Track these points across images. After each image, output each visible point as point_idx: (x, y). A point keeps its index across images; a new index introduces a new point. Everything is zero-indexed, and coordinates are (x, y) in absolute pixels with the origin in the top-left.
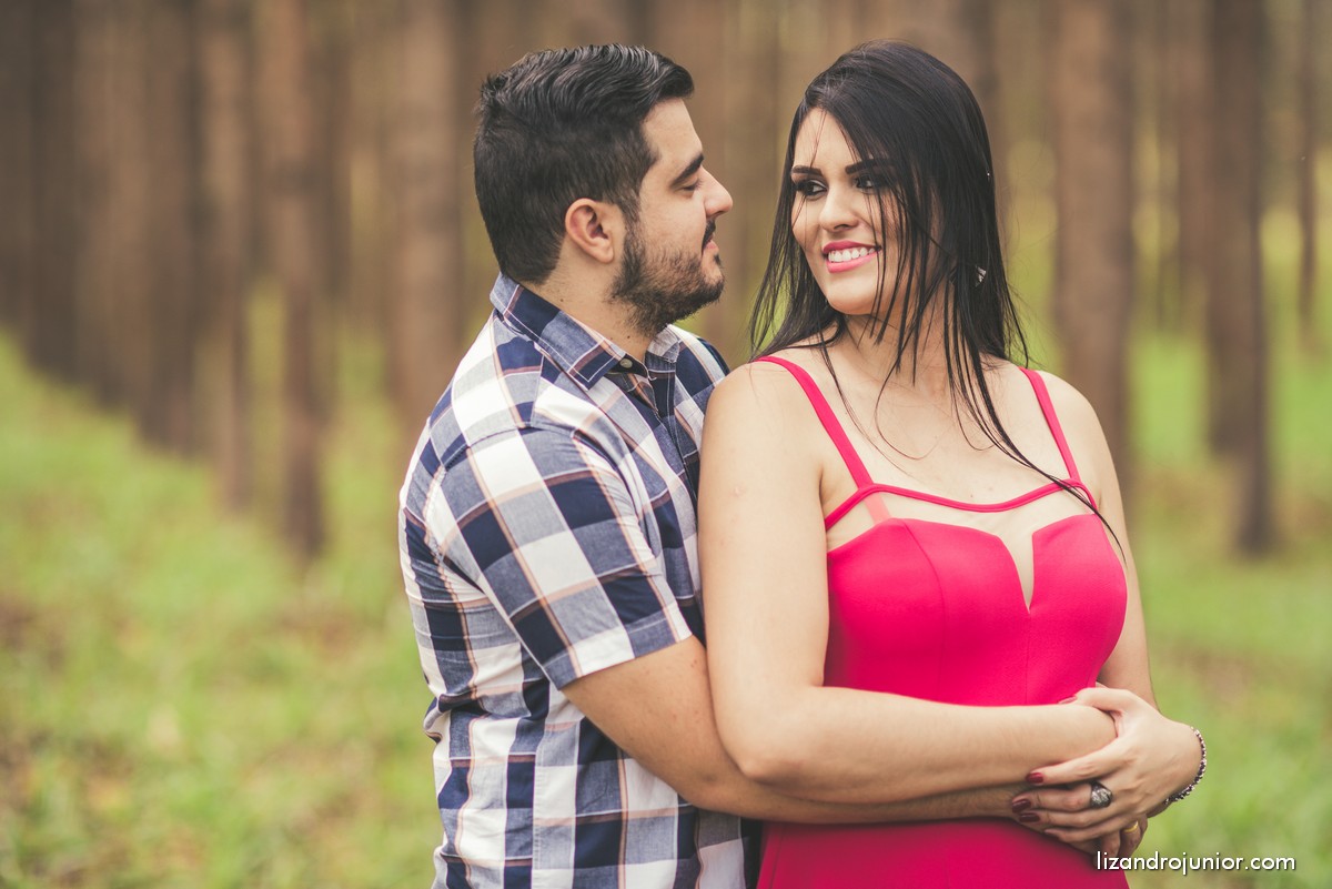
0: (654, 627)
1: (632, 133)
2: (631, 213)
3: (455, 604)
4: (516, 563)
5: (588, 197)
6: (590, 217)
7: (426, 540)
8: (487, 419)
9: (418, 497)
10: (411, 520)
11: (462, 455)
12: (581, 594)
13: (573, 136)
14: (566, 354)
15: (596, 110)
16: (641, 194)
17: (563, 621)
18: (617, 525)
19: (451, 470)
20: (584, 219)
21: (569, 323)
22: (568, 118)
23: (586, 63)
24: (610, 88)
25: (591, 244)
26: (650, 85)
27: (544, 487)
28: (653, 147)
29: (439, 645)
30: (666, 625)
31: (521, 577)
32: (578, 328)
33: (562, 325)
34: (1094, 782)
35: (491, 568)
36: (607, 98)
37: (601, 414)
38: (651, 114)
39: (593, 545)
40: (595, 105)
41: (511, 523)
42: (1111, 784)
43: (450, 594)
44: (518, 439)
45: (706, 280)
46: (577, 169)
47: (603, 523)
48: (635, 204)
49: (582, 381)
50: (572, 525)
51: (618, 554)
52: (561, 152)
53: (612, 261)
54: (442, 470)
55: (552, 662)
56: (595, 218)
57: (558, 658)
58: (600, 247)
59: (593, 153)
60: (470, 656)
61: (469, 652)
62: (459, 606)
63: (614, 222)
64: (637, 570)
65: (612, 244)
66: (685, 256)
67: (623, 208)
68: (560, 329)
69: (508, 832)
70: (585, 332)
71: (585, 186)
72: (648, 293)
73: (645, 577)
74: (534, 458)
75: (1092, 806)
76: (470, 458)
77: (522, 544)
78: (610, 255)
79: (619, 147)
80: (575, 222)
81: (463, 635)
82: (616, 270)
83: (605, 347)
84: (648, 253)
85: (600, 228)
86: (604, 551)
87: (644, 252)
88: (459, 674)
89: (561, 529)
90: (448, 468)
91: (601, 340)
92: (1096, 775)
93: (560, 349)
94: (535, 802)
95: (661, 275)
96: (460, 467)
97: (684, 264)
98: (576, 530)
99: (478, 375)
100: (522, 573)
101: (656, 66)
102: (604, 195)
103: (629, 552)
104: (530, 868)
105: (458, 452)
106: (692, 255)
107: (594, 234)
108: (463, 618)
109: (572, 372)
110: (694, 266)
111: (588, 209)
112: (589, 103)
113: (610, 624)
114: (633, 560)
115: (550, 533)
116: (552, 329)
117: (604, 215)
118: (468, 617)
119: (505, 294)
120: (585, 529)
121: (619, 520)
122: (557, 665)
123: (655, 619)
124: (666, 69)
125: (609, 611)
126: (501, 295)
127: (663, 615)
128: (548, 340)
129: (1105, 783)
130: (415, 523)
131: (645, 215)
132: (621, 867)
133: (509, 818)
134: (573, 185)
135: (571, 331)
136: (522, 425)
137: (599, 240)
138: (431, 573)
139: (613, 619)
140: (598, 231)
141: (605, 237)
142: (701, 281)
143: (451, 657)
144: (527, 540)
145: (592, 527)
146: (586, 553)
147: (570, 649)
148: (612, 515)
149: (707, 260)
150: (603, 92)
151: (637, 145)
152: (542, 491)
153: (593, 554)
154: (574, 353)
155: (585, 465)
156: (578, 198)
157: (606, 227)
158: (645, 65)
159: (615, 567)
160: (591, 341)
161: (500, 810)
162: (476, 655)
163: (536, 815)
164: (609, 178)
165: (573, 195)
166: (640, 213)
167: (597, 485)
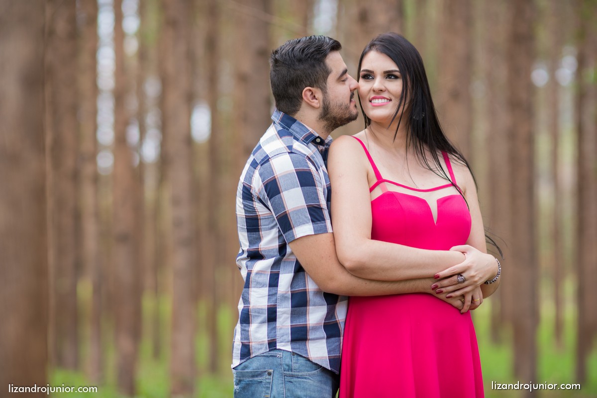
0: (322, 226)
1: (322, 63)
2: (324, 91)
3: (257, 215)
4: (281, 198)
5: (310, 86)
6: (311, 93)
7: (251, 191)
8: (277, 149)
9: (249, 177)
10: (246, 185)
11: (268, 161)
12: (300, 210)
13: (302, 67)
14: (299, 134)
15: (309, 57)
16: (327, 84)
17: (293, 219)
18: (316, 189)
19: (263, 166)
20: (309, 94)
21: (300, 124)
22: (300, 60)
23: (305, 43)
24: (313, 49)
25: (312, 102)
26: (326, 47)
27: (295, 172)
28: (329, 68)
29: (249, 230)
30: (326, 226)
31: (281, 202)
32: (303, 126)
33: (298, 125)
34: (460, 274)
35: (273, 199)
36: (312, 53)
37: (312, 154)
38: (328, 57)
39: (307, 193)
40: (309, 55)
41: (281, 184)
42: (465, 275)
43: (256, 212)
44: (288, 155)
45: (352, 113)
46: (305, 77)
47: (312, 187)
48: (325, 87)
49: (305, 142)
50: (302, 185)
51: (315, 199)
52: (299, 72)
53: (319, 107)
54: (259, 166)
55: (287, 233)
56: (312, 93)
57: (289, 232)
58: (315, 103)
59: (309, 71)
60: (261, 234)
61: (260, 232)
62: (259, 216)
63: (319, 94)
64: (320, 205)
65: (319, 102)
66: (344, 104)
67: (322, 89)
68: (297, 126)
69: (269, 295)
70: (305, 127)
71: (308, 83)
72: (331, 117)
73: (322, 208)
74: (292, 162)
75: (459, 282)
76: (271, 162)
77: (284, 191)
78: (318, 105)
79: (318, 69)
80: (306, 95)
81: (259, 226)
82: (320, 110)
83: (312, 132)
84: (331, 104)
85: (315, 96)
86: (310, 196)
87: (329, 103)
88: (256, 241)
89: (298, 187)
90: (262, 165)
91: (311, 130)
92: (460, 272)
93: (297, 132)
94: (279, 285)
95: (336, 111)
96: (266, 164)
97: (343, 107)
98: (303, 188)
99: (271, 139)
100: (282, 201)
101: (328, 41)
102: (315, 85)
103: (318, 199)
104: (276, 308)
105: (266, 160)
106: (346, 104)
107: (312, 99)
108: (259, 221)
109: (301, 140)
110: (347, 108)
111: (310, 90)
112: (306, 55)
113: (308, 221)
114: (319, 202)
115: (294, 188)
116: (294, 126)
117: (315, 92)
118: (262, 221)
119: (277, 116)
120: (305, 187)
121: (317, 188)
122: (289, 234)
123: (322, 223)
124: (331, 41)
125: (308, 217)
126: (276, 117)
127: (325, 222)
128: (293, 130)
129: (463, 275)
130: (247, 186)
131: (329, 91)
132: (308, 307)
133: (269, 291)
134: (304, 83)
135: (301, 127)
136: (289, 151)
137: (314, 100)
138: (250, 205)
139: (309, 220)
140: (314, 97)
141: (317, 99)
142: (350, 113)
143: (253, 234)
144: (286, 190)
145: (308, 187)
146: (304, 196)
147: (293, 229)
148: (315, 185)
149: (352, 106)
150: (311, 51)
151: (324, 68)
152: (294, 173)
153: (307, 197)
154: (302, 133)
155: (309, 167)
156: (306, 87)
157: (317, 96)
158: (324, 41)
159: (313, 202)
160: (308, 130)
161: (266, 288)
162: (262, 233)
163: (279, 289)
164: (316, 80)
165: (304, 86)
166: (327, 91)
167: (312, 174)
